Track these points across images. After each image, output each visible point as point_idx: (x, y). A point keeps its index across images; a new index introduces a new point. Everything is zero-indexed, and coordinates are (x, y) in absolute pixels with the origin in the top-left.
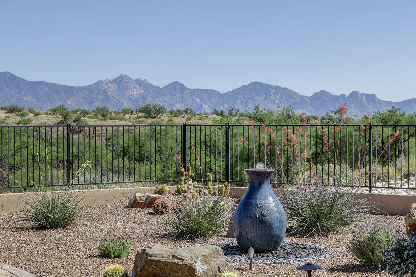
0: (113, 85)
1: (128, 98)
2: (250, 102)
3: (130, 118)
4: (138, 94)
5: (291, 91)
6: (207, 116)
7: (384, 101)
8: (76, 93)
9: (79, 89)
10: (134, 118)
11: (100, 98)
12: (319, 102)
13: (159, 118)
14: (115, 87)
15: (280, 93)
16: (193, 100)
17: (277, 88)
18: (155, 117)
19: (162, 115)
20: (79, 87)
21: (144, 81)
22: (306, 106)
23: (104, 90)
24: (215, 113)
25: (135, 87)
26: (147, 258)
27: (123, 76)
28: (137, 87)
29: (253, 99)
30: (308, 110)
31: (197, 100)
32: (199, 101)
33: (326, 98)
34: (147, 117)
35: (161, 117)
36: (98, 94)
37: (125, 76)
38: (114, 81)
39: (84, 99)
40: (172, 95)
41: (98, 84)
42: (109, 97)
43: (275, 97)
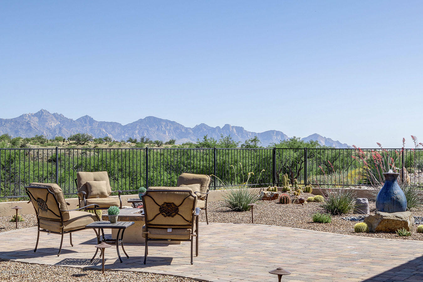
0: (35, 118)
1: (47, 128)
2: (146, 132)
3: (64, 144)
4: (55, 125)
5: (178, 124)
6: (124, 144)
7: (250, 132)
8: (4, 124)
9: (6, 121)
10: (66, 144)
11: (24, 128)
12: (199, 132)
13: (87, 144)
14: (36, 119)
15: (169, 125)
16: (100, 130)
17: (167, 121)
18: (83, 144)
19: (89, 143)
20: (6, 119)
21: (60, 115)
22: (189, 136)
23: (27, 122)
24: (130, 140)
25: (53, 120)
26: (382, 218)
27: (43, 111)
28: (55, 119)
29: (148, 130)
30: (191, 139)
31: (103, 130)
32: (105, 131)
33: (205, 130)
34: (77, 144)
35: (88, 144)
36: (23, 125)
37: (45, 111)
38: (36, 115)
39: (10, 129)
40: (83, 126)
41: (22, 117)
42: (31, 127)
43: (166, 129)
